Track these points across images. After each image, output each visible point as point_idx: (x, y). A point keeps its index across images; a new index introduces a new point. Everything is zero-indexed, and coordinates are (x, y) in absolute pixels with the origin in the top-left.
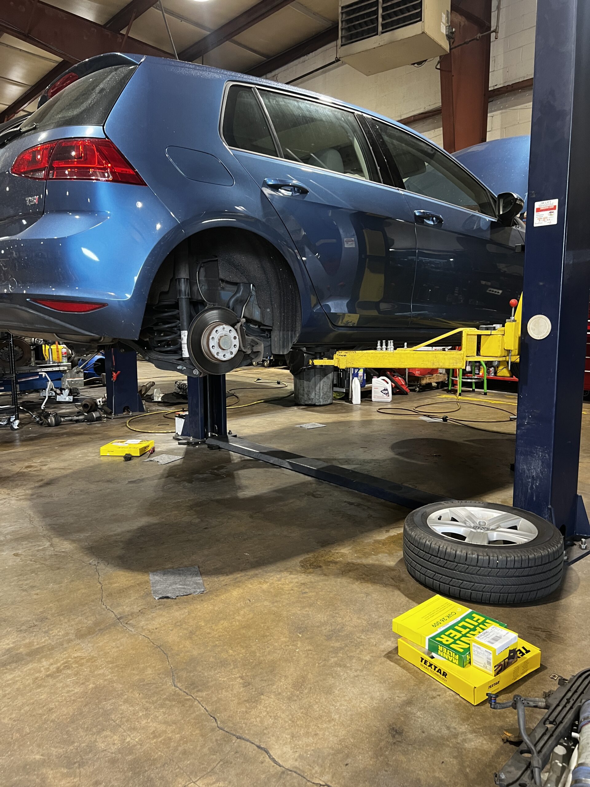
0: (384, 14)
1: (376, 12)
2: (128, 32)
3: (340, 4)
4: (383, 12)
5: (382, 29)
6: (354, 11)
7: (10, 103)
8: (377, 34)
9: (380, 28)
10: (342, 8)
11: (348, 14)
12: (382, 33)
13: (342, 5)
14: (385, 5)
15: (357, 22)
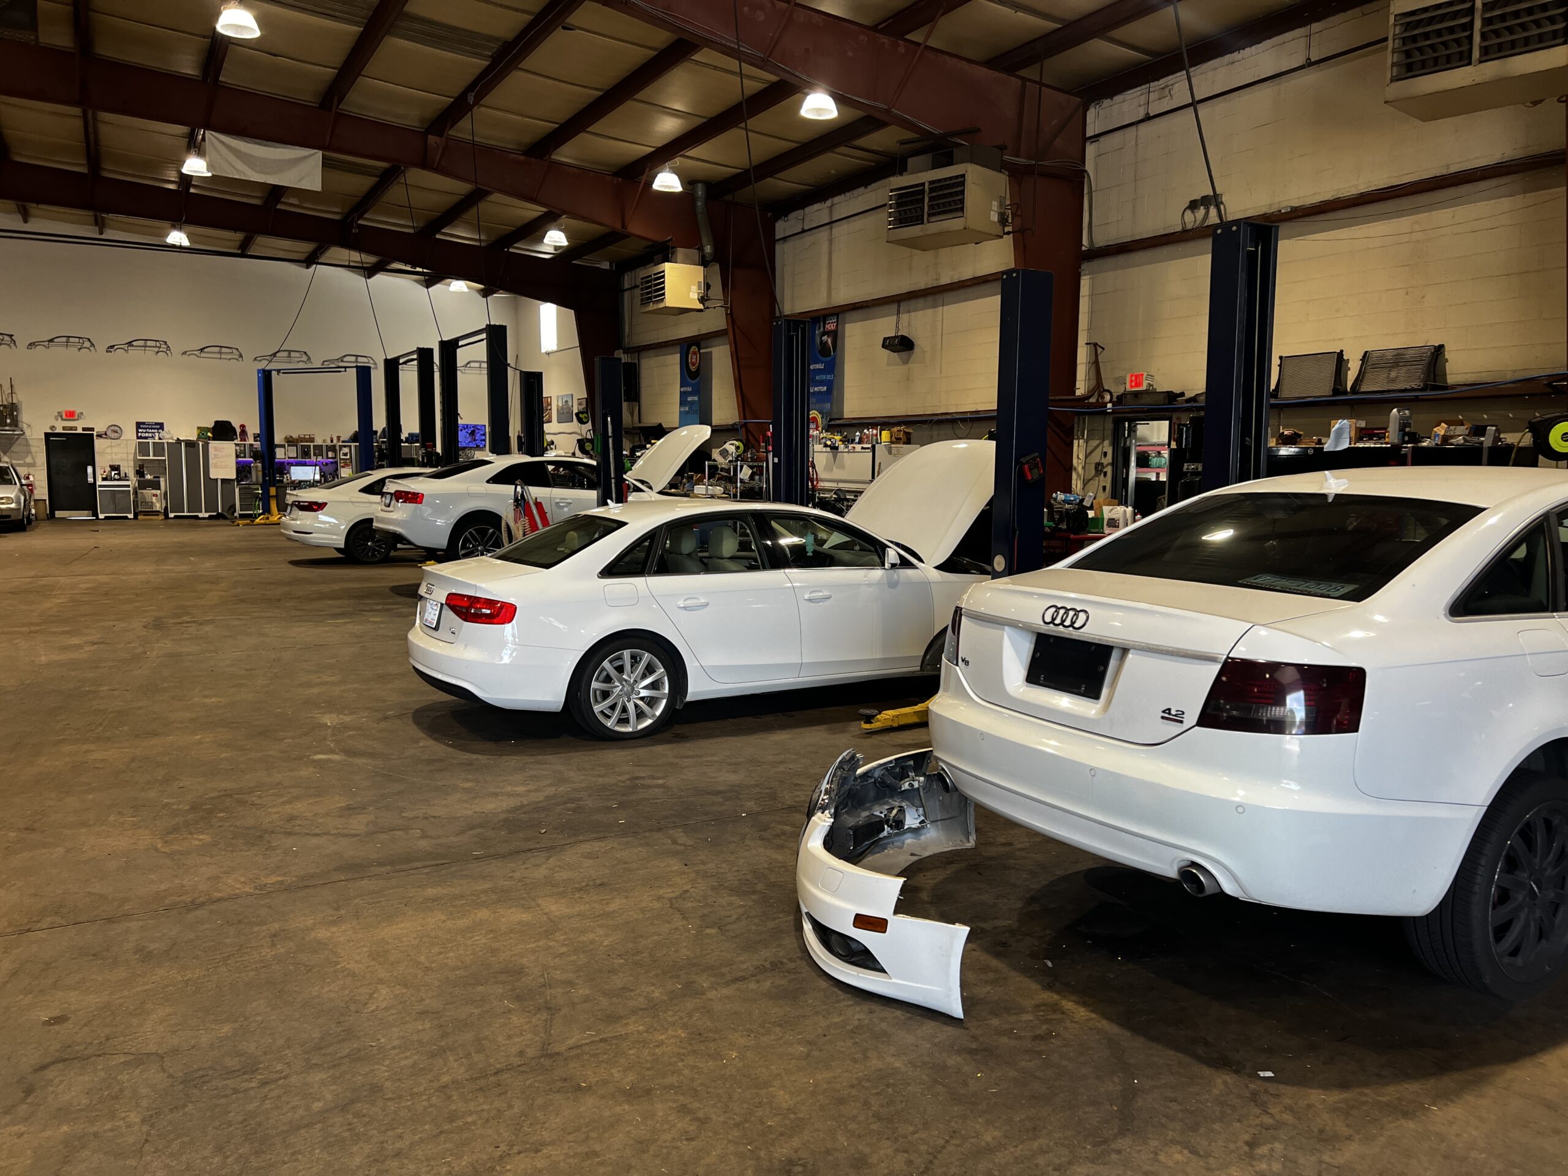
0: (1486, 29)
1: (1470, 26)
2: (927, 38)
3: (1391, 11)
4: (1483, 26)
5: (1481, 55)
6: (1418, 24)
7: (660, 144)
8: (1470, 64)
9: (1476, 54)
10: (1396, 15)
11: (1408, 26)
12: (1481, 62)
13: (1397, 12)
14: (1487, 15)
15: (1428, 43)
